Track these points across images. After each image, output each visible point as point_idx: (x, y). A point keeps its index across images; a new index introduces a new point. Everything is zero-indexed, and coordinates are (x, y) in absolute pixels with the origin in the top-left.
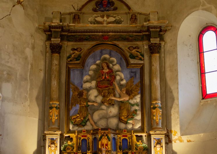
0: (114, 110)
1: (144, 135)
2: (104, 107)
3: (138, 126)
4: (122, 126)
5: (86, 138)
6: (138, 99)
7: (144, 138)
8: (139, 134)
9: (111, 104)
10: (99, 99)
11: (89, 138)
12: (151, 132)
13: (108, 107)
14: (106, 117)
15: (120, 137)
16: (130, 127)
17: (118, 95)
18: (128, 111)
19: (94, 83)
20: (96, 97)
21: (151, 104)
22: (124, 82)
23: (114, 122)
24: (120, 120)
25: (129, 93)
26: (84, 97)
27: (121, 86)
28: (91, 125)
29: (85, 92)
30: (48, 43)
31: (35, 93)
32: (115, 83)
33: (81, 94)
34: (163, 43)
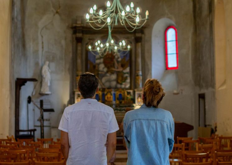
0: (114, 77)
1: (131, 91)
2: (108, 75)
3: (128, 86)
4: (119, 86)
5: (98, 93)
6: (128, 70)
7: (132, 93)
8: (129, 91)
9: (112, 73)
10: (105, 70)
11: (99, 94)
12: (136, 90)
13: (111, 75)
14: (109, 81)
15: (118, 93)
16: (123, 86)
17: (116, 67)
18: (122, 77)
19: (102, 60)
20: (103, 68)
21: (136, 73)
22: (120, 59)
23: (114, 84)
24: (118, 83)
25: (123, 66)
26: (96, 68)
27: (118, 62)
28: (101, 85)
29: (97, 66)
30: (74, 36)
31: (68, 66)
32: (115, 60)
33: (94, 67)
34: (143, 36)
